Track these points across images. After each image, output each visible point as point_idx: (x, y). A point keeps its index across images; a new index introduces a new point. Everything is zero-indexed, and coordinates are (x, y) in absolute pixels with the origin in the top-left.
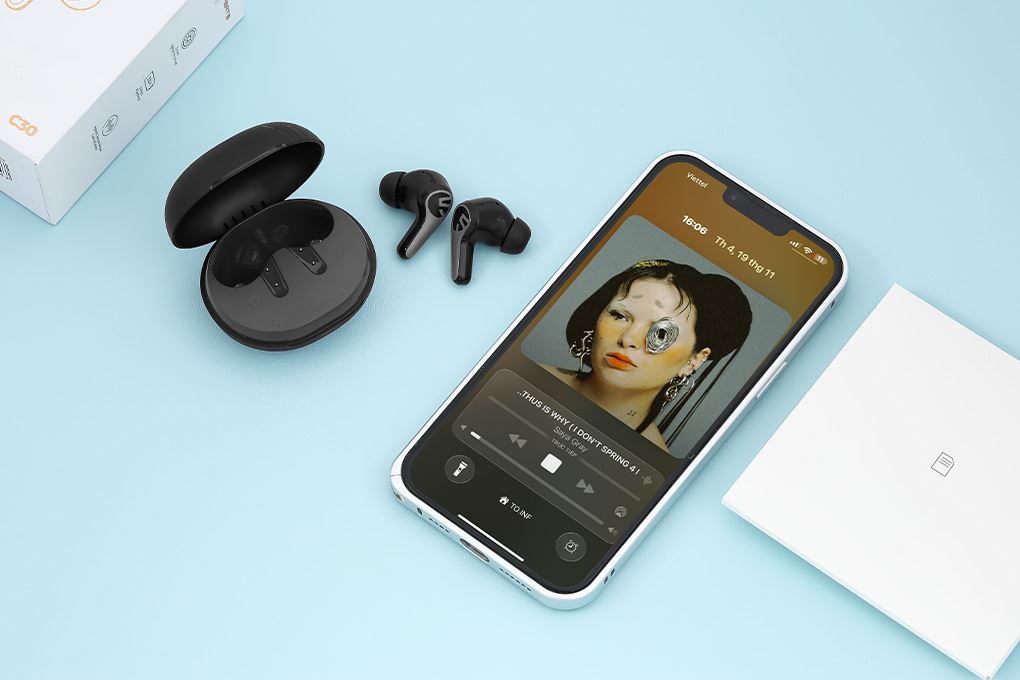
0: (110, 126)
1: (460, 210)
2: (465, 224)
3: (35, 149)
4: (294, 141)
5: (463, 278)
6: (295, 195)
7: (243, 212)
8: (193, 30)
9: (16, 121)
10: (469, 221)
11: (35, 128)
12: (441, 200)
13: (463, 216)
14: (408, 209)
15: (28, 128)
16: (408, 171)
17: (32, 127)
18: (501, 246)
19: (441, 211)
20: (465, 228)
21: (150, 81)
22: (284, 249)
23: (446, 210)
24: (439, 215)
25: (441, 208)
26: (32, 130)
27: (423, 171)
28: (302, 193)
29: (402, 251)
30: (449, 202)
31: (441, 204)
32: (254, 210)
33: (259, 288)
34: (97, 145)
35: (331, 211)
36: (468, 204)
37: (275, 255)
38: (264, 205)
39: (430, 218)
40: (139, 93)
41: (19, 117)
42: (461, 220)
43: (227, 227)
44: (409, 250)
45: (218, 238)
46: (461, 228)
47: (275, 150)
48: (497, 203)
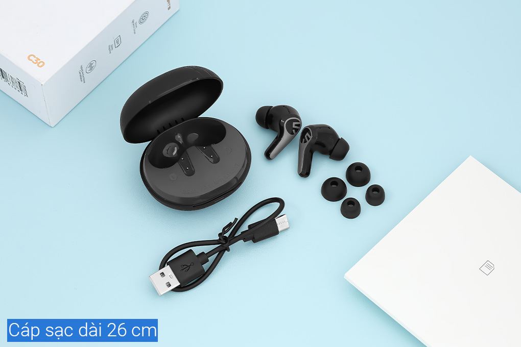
0: (91, 67)
1: (306, 130)
2: (309, 139)
4: (205, 77)
5: (305, 173)
6: (203, 115)
7: (170, 124)
8: (147, 13)
9: (32, 58)
10: (311, 137)
11: (44, 63)
12: (294, 123)
13: (307, 134)
14: (273, 129)
15: (39, 63)
16: (274, 105)
17: (42, 62)
18: (330, 155)
19: (294, 131)
20: (308, 142)
21: (118, 42)
22: (194, 147)
23: (297, 130)
24: (292, 133)
25: (294, 129)
26: (41, 64)
27: (284, 106)
28: (208, 114)
29: (268, 154)
30: (299, 125)
31: (294, 126)
32: (177, 123)
33: (176, 171)
34: (82, 78)
35: (225, 126)
36: (311, 127)
37: (187, 150)
38: (183, 120)
39: (286, 135)
40: (110, 48)
41: (34, 56)
42: (306, 137)
43: (159, 132)
44: (272, 154)
45: (152, 139)
46: (305, 142)
47: (191, 81)
48: (329, 128)
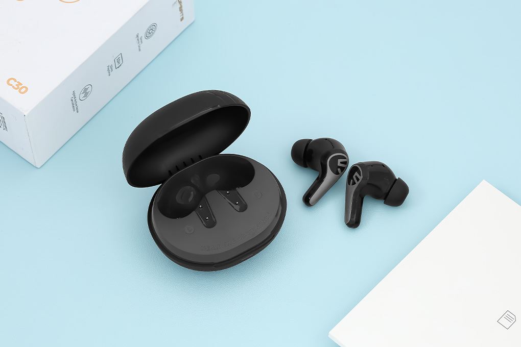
0: (86, 93)
1: (354, 169)
2: (358, 179)
3: (25, 104)
4: (227, 104)
5: (354, 222)
6: (226, 151)
7: (184, 163)
8: (154, 25)
9: (12, 82)
10: (361, 178)
11: (27, 89)
12: (340, 161)
13: (356, 174)
14: (313, 168)
15: (21, 88)
16: (314, 138)
17: (25, 87)
18: (385, 199)
19: (339, 169)
20: (357, 183)
21: (119, 61)
22: (215, 191)
23: (343, 169)
24: (337, 173)
25: (339, 167)
26: (23, 90)
27: (326, 139)
28: (233, 149)
29: (307, 200)
30: (346, 163)
31: (339, 164)
32: (193, 161)
33: (192, 222)
34: (75, 107)
35: (254, 166)
36: (361, 165)
37: (206, 195)
38: (201, 158)
39: (330, 175)
40: (110, 69)
41: (15, 80)
42: (354, 177)
43: (171, 173)
44: (312, 199)
45: (162, 182)
46: (354, 183)
47: (210, 109)
48: (383, 165)
